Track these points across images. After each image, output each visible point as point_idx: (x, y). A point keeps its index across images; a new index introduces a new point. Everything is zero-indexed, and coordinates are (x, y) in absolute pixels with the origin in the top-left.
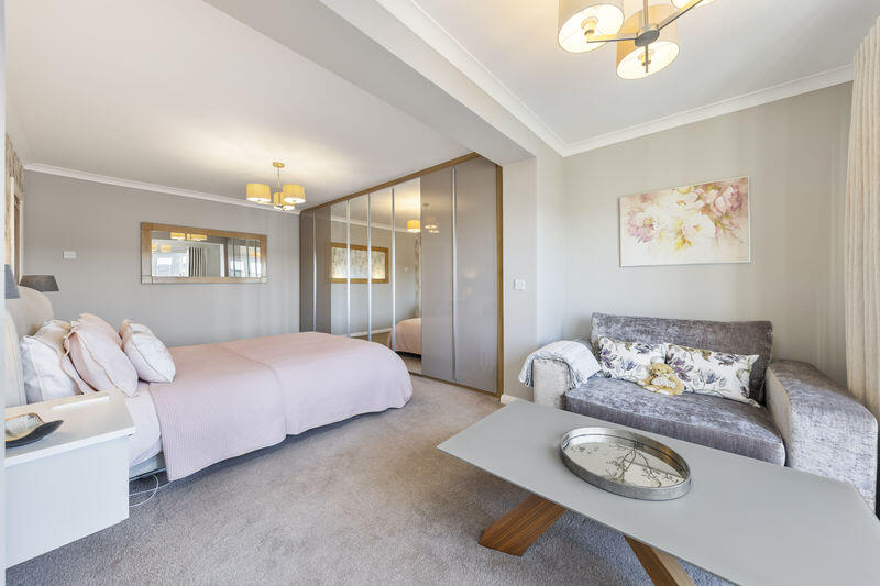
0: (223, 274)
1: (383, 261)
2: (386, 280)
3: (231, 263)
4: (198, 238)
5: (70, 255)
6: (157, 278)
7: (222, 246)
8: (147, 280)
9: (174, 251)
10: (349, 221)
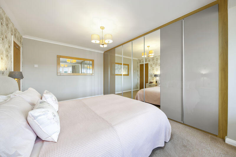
0: (80, 73)
1: (127, 70)
2: (128, 75)
3: (82, 70)
4: (74, 61)
5: (36, 66)
6: (62, 74)
7: (80, 65)
8: (59, 74)
9: (68, 66)
10: (123, 56)
